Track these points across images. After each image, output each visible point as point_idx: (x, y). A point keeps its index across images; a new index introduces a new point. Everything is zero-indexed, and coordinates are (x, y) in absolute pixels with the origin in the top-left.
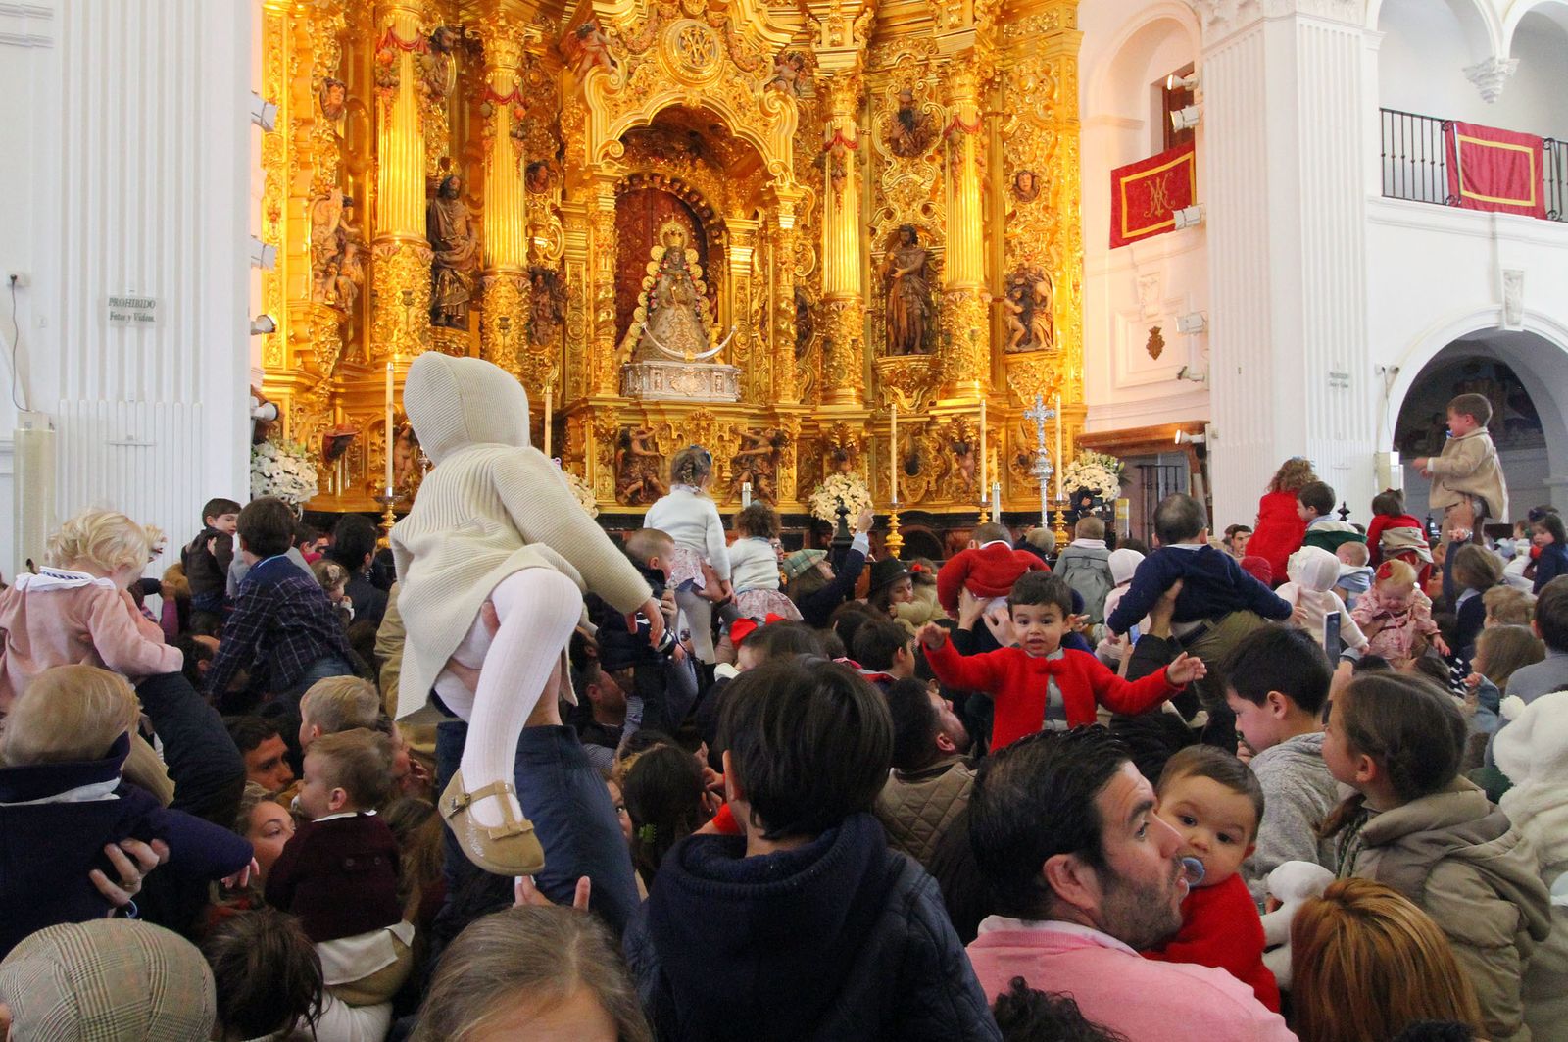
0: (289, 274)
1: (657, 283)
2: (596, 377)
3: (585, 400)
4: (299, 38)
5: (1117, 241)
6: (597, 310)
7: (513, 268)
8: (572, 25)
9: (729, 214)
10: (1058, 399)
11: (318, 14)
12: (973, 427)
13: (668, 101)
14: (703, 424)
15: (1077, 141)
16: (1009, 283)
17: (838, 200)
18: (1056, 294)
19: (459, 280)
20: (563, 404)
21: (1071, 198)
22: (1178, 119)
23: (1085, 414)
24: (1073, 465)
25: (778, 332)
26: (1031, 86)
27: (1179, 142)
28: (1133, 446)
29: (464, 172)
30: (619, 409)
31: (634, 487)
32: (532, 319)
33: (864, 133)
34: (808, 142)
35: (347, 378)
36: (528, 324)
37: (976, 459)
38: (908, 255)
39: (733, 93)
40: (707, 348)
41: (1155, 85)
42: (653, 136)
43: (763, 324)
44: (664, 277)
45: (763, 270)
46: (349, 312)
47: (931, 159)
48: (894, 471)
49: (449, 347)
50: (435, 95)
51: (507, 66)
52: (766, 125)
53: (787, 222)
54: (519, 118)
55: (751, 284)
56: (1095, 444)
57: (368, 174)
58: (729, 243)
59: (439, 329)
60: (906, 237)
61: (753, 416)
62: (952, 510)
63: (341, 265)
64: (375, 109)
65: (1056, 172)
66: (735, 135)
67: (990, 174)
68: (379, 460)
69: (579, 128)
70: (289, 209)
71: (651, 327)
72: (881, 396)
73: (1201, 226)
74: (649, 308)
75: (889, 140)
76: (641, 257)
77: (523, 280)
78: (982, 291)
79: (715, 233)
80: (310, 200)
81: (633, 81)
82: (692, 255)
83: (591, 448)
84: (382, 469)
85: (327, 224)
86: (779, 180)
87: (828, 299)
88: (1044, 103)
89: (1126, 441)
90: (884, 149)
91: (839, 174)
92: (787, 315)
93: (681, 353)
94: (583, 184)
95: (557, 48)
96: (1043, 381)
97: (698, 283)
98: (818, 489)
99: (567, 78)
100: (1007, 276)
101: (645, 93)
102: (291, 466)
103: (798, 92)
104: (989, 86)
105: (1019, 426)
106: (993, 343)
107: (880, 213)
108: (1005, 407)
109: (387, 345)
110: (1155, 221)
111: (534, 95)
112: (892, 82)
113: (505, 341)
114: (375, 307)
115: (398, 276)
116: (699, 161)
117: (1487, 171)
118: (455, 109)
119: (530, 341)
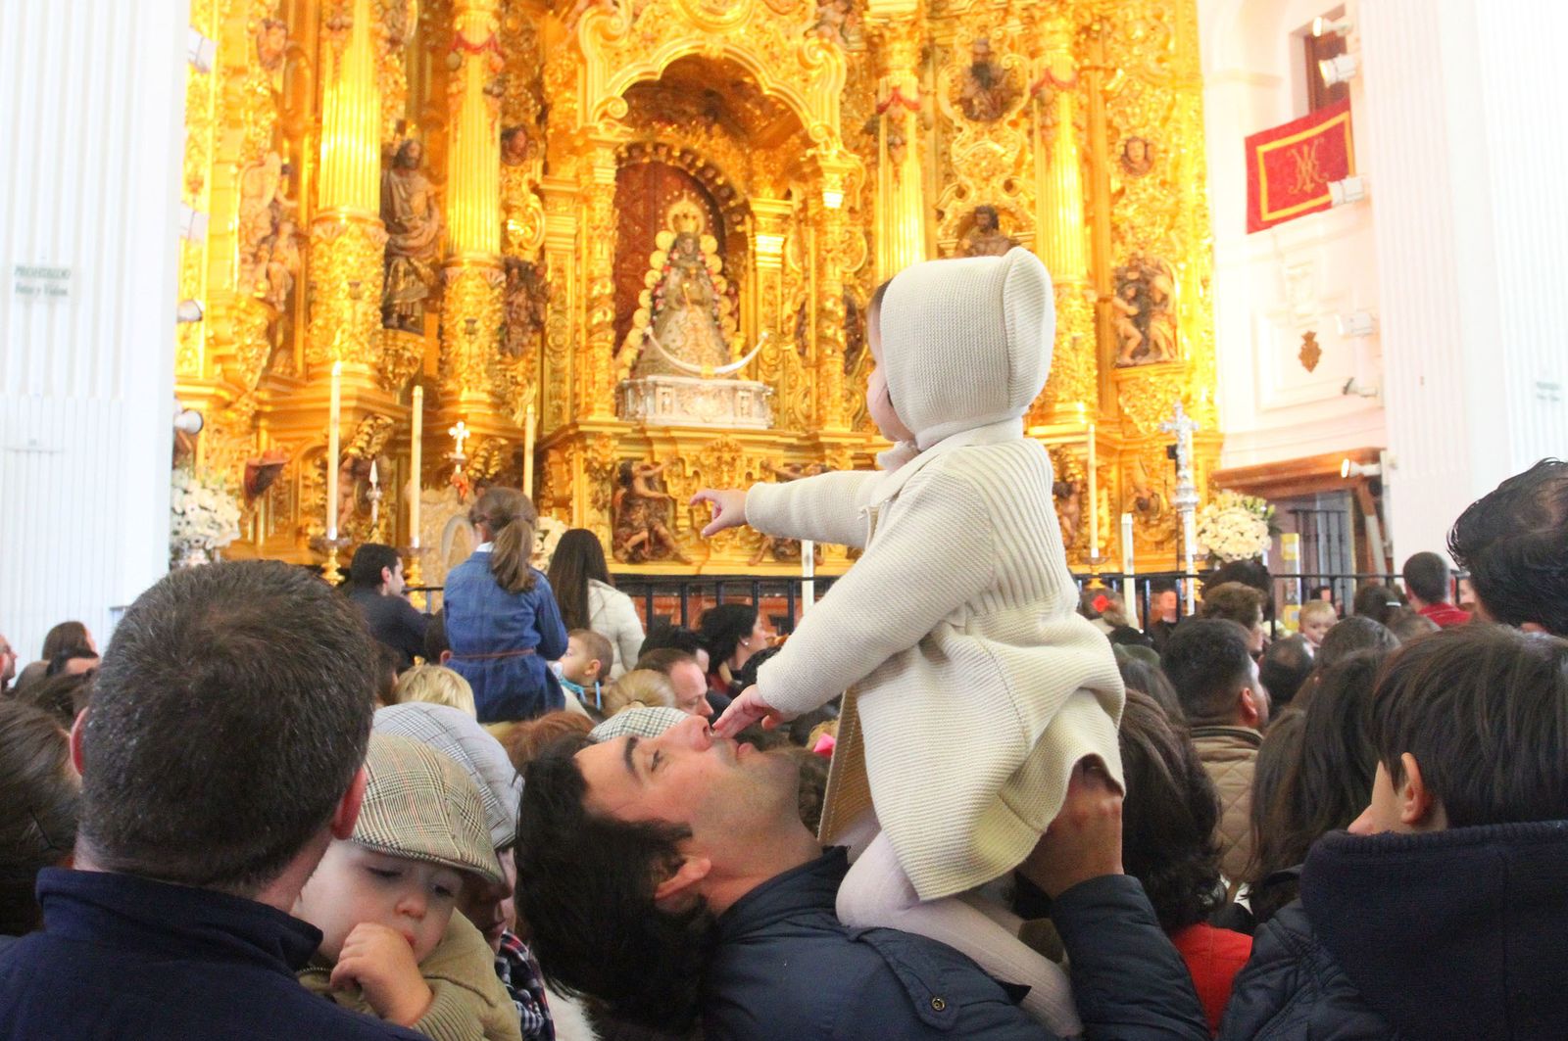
0: (210, 259)
1: (664, 279)
2: (588, 395)
3: (573, 425)
5: (1255, 224)
6: (590, 309)
7: (484, 257)
9: (753, 191)
12: (1077, 461)
13: (684, 50)
14: (727, 457)
15: (1200, 101)
16: (1119, 278)
17: (896, 174)
18: (1178, 289)
19: (416, 271)
21: (1196, 171)
22: (1329, 72)
23: (1220, 446)
24: (1208, 510)
25: (822, 339)
26: (1139, 33)
27: (1331, 101)
28: (1288, 483)
30: (615, 436)
31: (636, 539)
33: (927, 93)
34: (856, 104)
35: (274, 392)
36: (500, 329)
37: (1082, 504)
38: (987, 243)
39: (765, 39)
40: (727, 361)
41: (1294, 34)
42: (660, 96)
43: (800, 333)
44: (673, 270)
45: (803, 261)
46: (281, 308)
47: (1014, 124)
49: (402, 356)
50: (393, 43)
51: (481, 8)
52: (806, 80)
53: (833, 198)
54: (494, 70)
55: (783, 283)
56: (1236, 482)
57: (307, 141)
58: (754, 230)
59: (391, 332)
60: (984, 219)
61: (790, 447)
63: (274, 246)
64: (320, 57)
65: (1175, 140)
66: (767, 92)
67: (1090, 143)
68: (313, 499)
69: (569, 84)
70: (214, 177)
71: (657, 335)
73: (1365, 201)
74: (654, 311)
75: (961, 101)
76: (641, 249)
77: (496, 272)
78: (1085, 287)
79: (736, 218)
81: (639, 25)
82: (709, 243)
83: (581, 487)
85: (260, 196)
86: (822, 147)
88: (1157, 54)
89: (1278, 477)
90: (954, 113)
91: (898, 141)
92: (835, 318)
93: (695, 367)
94: (574, 151)
96: (1166, 403)
97: (716, 279)
99: (552, 24)
100: (1116, 270)
101: (653, 40)
102: (208, 499)
103: (846, 41)
104: (1088, 34)
105: (1136, 461)
106: (1099, 351)
107: (949, 191)
108: (1119, 437)
109: (327, 349)
110: (1304, 197)
111: (512, 45)
112: (961, 30)
113: (472, 350)
114: (310, 303)
115: (344, 263)
116: (716, 127)
118: (416, 64)
119: (503, 354)
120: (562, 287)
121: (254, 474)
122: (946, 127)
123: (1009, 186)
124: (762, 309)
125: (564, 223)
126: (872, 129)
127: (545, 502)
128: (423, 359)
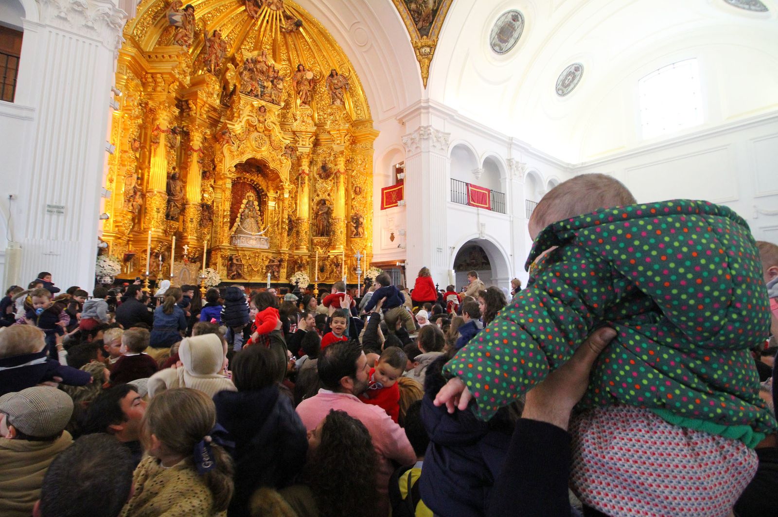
0: (115, 200)
1: (244, 211)
2: (222, 239)
3: (218, 246)
4: (125, 125)
5: (382, 208)
6: (224, 218)
7: (196, 203)
8: (220, 130)
9: (269, 192)
10: (365, 252)
11: (132, 118)
12: (340, 259)
13: (250, 156)
14: (257, 255)
15: (372, 179)
16: (352, 218)
17: (302, 190)
18: (365, 221)
19: (177, 206)
20: (211, 247)
21: (370, 195)
22: (400, 176)
23: (372, 256)
24: (369, 271)
25: (282, 228)
26: (360, 162)
27: (400, 182)
28: (386, 266)
29: (180, 172)
30: (229, 249)
31: (233, 274)
32: (201, 220)
33: (311, 171)
34: (294, 172)
35: (134, 235)
37: (341, 268)
38: (323, 208)
39: (272, 156)
40: (259, 231)
41: (393, 167)
42: (245, 166)
43: (278, 225)
44: (247, 209)
45: (279, 208)
46: (136, 214)
47: (331, 180)
48: (316, 272)
49: (172, 227)
50: (172, 147)
51: (197, 141)
52: (281, 166)
53: (286, 195)
54: (201, 156)
55: (275, 213)
56: (375, 265)
57: (146, 170)
58: (268, 200)
59: (168, 221)
60: (323, 202)
61: (273, 253)
63: (134, 198)
64: (150, 150)
65: (366, 187)
66: (271, 168)
67: (348, 187)
68: (144, 262)
69: (221, 162)
70: (117, 179)
71: (242, 224)
72: (314, 248)
73: (405, 206)
74: (241, 218)
75: (319, 174)
76: (238, 203)
77: (199, 207)
78: (344, 219)
79: (264, 197)
80: (125, 177)
81: (239, 149)
82: (256, 203)
83: (219, 261)
84: (145, 266)
85: (131, 185)
86: (284, 183)
87: (298, 219)
88: (363, 168)
89: (384, 264)
90: (317, 177)
91: (303, 182)
92: (286, 223)
93: (251, 233)
94: (221, 179)
95: (215, 136)
96: (361, 246)
97: (257, 212)
98: (293, 276)
99: (217, 146)
100: (352, 216)
101: (243, 153)
102: (111, 263)
103: (291, 158)
104: (348, 162)
105: (354, 259)
107: (316, 194)
108: (350, 253)
109: (150, 225)
110: (393, 203)
111: (206, 150)
112: (320, 157)
113: (191, 226)
114: (146, 212)
115: (155, 203)
116: (259, 175)
117: (476, 196)
118: (179, 152)
119: (201, 227)
120: (218, 211)
121: (126, 256)
124: (269, 219)
125: (219, 195)
126: (297, 178)
127: (211, 264)
128: (178, 228)
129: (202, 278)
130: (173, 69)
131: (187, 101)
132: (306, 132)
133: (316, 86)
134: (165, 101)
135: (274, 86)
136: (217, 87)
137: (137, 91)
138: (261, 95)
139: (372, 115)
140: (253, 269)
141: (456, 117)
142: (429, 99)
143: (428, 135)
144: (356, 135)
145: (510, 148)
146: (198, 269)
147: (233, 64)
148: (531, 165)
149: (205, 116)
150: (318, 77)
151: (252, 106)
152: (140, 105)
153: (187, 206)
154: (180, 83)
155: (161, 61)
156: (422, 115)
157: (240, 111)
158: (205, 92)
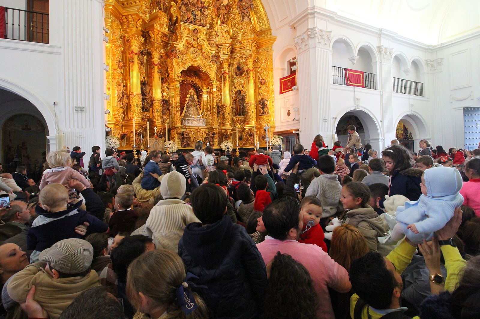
0: (112, 101)
1: (188, 102)
2: (176, 121)
3: (174, 126)
4: (113, 52)
5: (281, 93)
6: (176, 108)
7: (159, 99)
8: (170, 49)
9: (203, 88)
10: (270, 125)
11: (117, 47)
12: (253, 131)
13: (190, 65)
14: (199, 131)
15: (273, 73)
16: (260, 102)
17: (225, 85)
18: (269, 104)
19: (148, 102)
20: (170, 127)
21: (272, 84)
22: (293, 68)
23: (275, 128)
24: (273, 138)
25: (213, 112)
26: (263, 61)
27: (293, 73)
28: (285, 134)
29: (148, 80)
30: (181, 128)
31: (185, 144)
32: (163, 110)
33: (230, 71)
34: (219, 73)
35: (125, 122)
37: (254, 137)
38: (239, 96)
39: (203, 63)
40: (199, 115)
41: (288, 61)
42: (187, 72)
43: (210, 110)
44: (190, 101)
45: (210, 99)
46: (125, 109)
47: (243, 76)
48: (237, 140)
49: (146, 116)
50: (142, 64)
51: (157, 58)
52: (210, 70)
53: (215, 89)
54: (159, 68)
55: (208, 102)
56: (277, 134)
57: (128, 80)
58: (203, 94)
59: (144, 112)
60: (239, 92)
61: (208, 129)
62: (249, 147)
63: (123, 99)
64: (129, 67)
65: (269, 79)
66: (204, 72)
67: (255, 80)
68: (132, 139)
69: (172, 70)
70: (112, 88)
71: (187, 111)
72: (234, 124)
73: (298, 90)
74: (187, 107)
75: (235, 73)
77: (161, 102)
78: (254, 103)
79: (200, 92)
80: (116, 86)
81: (183, 61)
82: (196, 96)
83: (176, 136)
84: (133, 141)
85: (120, 91)
86: (213, 81)
87: (223, 105)
88: (266, 65)
89: (283, 133)
90: (234, 74)
91: (225, 80)
92: (215, 108)
93: (194, 117)
94: (173, 82)
95: (167, 54)
96: (267, 121)
97: (197, 102)
98: (222, 143)
99: (169, 60)
100: (259, 100)
101: (185, 63)
102: (114, 141)
103: (216, 63)
104: (255, 62)
106: (256, 114)
107: (234, 87)
108: (259, 126)
109: (133, 115)
110: (289, 88)
111: (162, 64)
112: (235, 61)
113: (157, 114)
114: (130, 108)
115: (135, 101)
116: (196, 77)
117: (353, 78)
118: (146, 67)
119: (163, 114)
120: (172, 104)
121: (122, 136)
122: (233, 77)
123: (243, 87)
124: (205, 107)
125: (172, 93)
126: (221, 77)
127: (171, 138)
128: (150, 116)
129: (166, 147)
130: (138, 11)
131: (148, 32)
132: (225, 44)
133: (230, 9)
134: (135, 33)
135: (202, 13)
136: (166, 20)
137: (118, 29)
138: (194, 21)
139: (271, 25)
140: (196, 140)
141: (336, 18)
142: (314, 6)
143: (314, 34)
144: (260, 41)
145: (380, 38)
146: (163, 141)
147: (174, 2)
148: (397, 49)
149: (160, 41)
150: (231, 3)
151: (189, 29)
152: (121, 38)
153: (154, 102)
154: (143, 20)
155: (130, 7)
156: (309, 20)
157: (181, 35)
158: (159, 24)
